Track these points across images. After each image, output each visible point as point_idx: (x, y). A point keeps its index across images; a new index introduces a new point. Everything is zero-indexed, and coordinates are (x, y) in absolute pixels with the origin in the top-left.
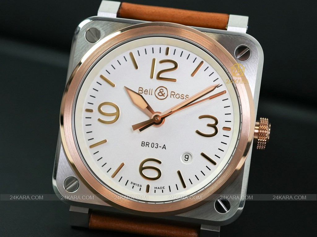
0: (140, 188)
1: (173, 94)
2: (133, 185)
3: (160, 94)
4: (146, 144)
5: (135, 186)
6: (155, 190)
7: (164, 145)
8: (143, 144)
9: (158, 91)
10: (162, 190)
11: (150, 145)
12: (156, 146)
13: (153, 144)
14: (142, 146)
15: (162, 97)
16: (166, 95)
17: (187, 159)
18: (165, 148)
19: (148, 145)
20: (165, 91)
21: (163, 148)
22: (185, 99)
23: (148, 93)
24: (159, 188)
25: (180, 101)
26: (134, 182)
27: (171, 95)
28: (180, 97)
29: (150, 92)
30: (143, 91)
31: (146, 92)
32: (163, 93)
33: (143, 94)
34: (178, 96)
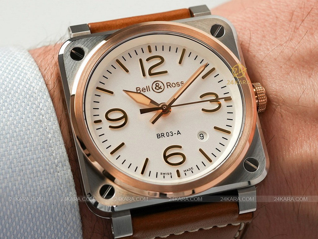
0: (171, 176)
1: (169, 85)
2: (163, 175)
3: (157, 88)
4: (162, 135)
5: (165, 175)
6: (185, 173)
7: (178, 131)
8: (158, 136)
9: (154, 86)
10: (192, 171)
11: (165, 135)
12: (170, 134)
13: (167, 133)
14: (158, 138)
15: (160, 90)
16: (162, 87)
17: (202, 138)
18: (180, 133)
20: (161, 84)
21: (178, 134)
22: (181, 86)
23: (146, 90)
24: (187, 170)
25: (177, 88)
26: (163, 172)
27: (167, 85)
28: (176, 85)
29: (148, 89)
30: (141, 90)
31: (144, 90)
32: (159, 86)
33: (142, 92)
34: (174, 85)
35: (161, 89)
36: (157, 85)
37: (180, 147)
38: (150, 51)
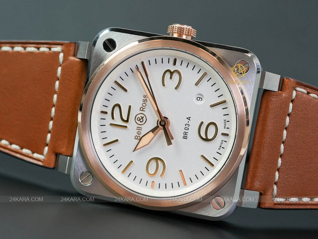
0: (225, 141)
1: (142, 109)
2: (221, 148)
3: (141, 120)
4: (186, 134)
5: (222, 146)
6: (227, 128)
7: (187, 118)
8: (185, 137)
9: (139, 122)
10: (227, 121)
11: (186, 131)
12: (187, 126)
13: (186, 129)
14: (187, 139)
15: (144, 119)
16: (142, 116)
17: (201, 99)
18: (189, 118)
19: (186, 133)
20: (139, 116)
21: (189, 119)
22: (147, 99)
23: (140, 131)
24: (225, 125)
25: (148, 103)
26: (219, 147)
27: (142, 110)
28: (145, 102)
29: (139, 129)
30: (138, 135)
31: (139, 133)
32: (141, 118)
33: (141, 136)
34: (144, 105)
35: (143, 117)
36: (139, 119)
37: (202, 123)
38: (106, 113)
